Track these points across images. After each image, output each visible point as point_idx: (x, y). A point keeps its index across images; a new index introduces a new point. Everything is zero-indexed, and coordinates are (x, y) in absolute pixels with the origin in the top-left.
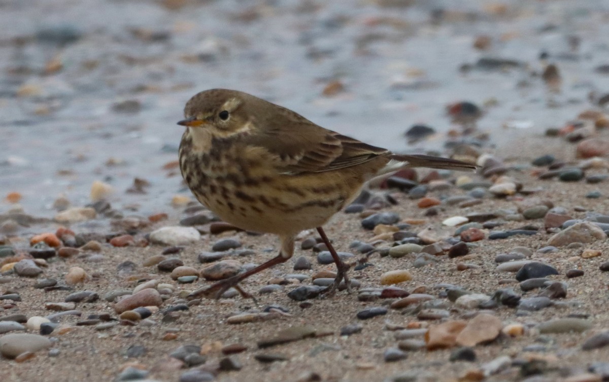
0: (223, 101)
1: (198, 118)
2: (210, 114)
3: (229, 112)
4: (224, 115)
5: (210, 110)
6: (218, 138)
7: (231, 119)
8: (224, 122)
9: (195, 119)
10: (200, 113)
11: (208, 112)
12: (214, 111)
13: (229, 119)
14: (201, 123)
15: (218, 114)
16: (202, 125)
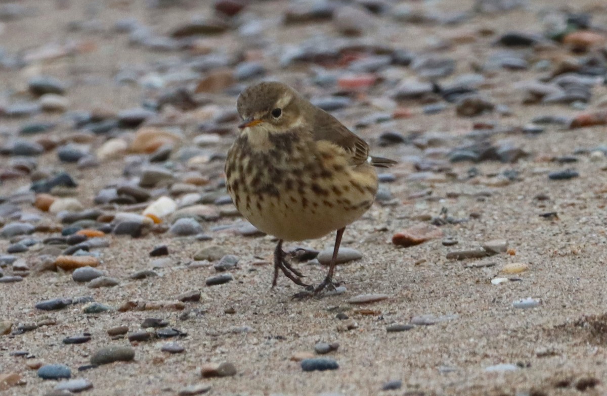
0: (276, 98)
1: (255, 118)
2: (265, 113)
3: (281, 109)
4: (277, 113)
5: (266, 109)
6: (273, 133)
7: (283, 115)
8: (277, 119)
9: (253, 119)
10: (256, 113)
11: (263, 111)
12: (269, 109)
13: (281, 115)
14: (258, 122)
15: (271, 112)
16: (259, 124)
